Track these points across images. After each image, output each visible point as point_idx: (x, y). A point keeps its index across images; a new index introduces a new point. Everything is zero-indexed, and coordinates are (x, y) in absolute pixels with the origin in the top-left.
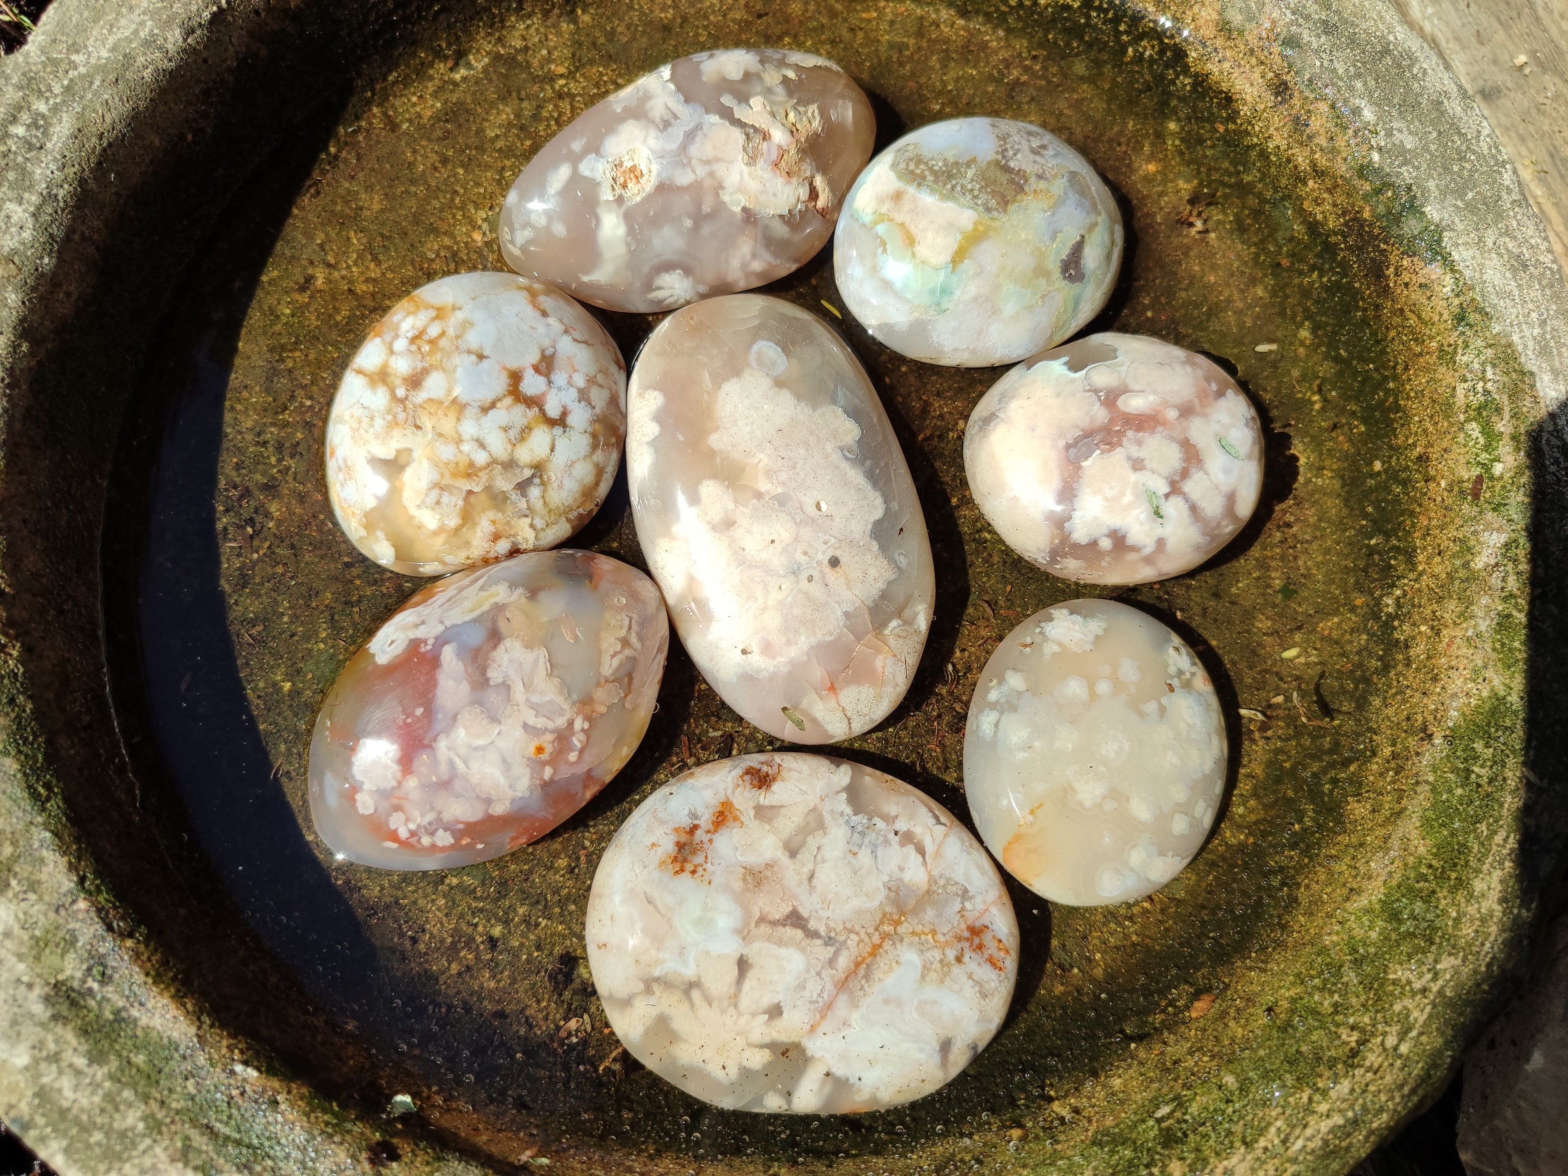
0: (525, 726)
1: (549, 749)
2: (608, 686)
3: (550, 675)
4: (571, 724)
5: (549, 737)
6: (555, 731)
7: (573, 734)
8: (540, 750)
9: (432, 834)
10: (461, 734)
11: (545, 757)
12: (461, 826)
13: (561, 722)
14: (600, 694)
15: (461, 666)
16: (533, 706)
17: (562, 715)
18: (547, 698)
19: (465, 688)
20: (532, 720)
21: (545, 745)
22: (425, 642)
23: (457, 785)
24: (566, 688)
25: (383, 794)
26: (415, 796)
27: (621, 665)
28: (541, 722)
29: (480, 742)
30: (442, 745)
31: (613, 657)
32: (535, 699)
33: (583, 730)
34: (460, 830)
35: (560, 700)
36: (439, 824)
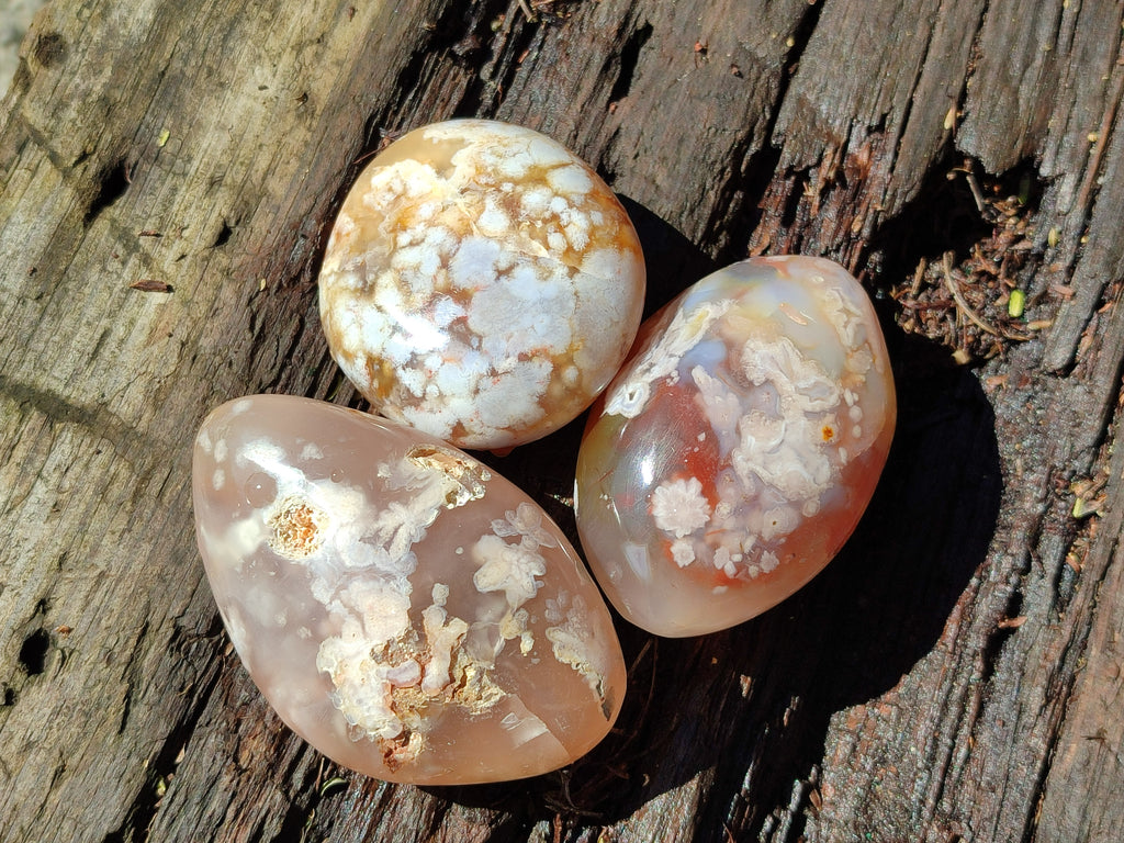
0: (807, 414)
1: (835, 429)
2: (856, 355)
3: (802, 360)
4: (843, 399)
5: (830, 418)
6: (832, 411)
7: (848, 408)
8: (828, 433)
9: (758, 560)
10: (751, 442)
11: (834, 439)
12: (783, 540)
13: (833, 400)
14: (852, 364)
15: (718, 383)
16: (802, 392)
17: (831, 394)
18: (813, 381)
19: (733, 399)
20: (809, 406)
21: (831, 427)
22: (669, 376)
23: (767, 496)
24: (821, 367)
25: (697, 535)
26: (729, 524)
27: (856, 334)
28: (817, 405)
29: (774, 443)
30: (738, 459)
31: (845, 327)
32: (802, 385)
33: (855, 403)
34: (782, 546)
35: (822, 379)
36: (761, 545)
